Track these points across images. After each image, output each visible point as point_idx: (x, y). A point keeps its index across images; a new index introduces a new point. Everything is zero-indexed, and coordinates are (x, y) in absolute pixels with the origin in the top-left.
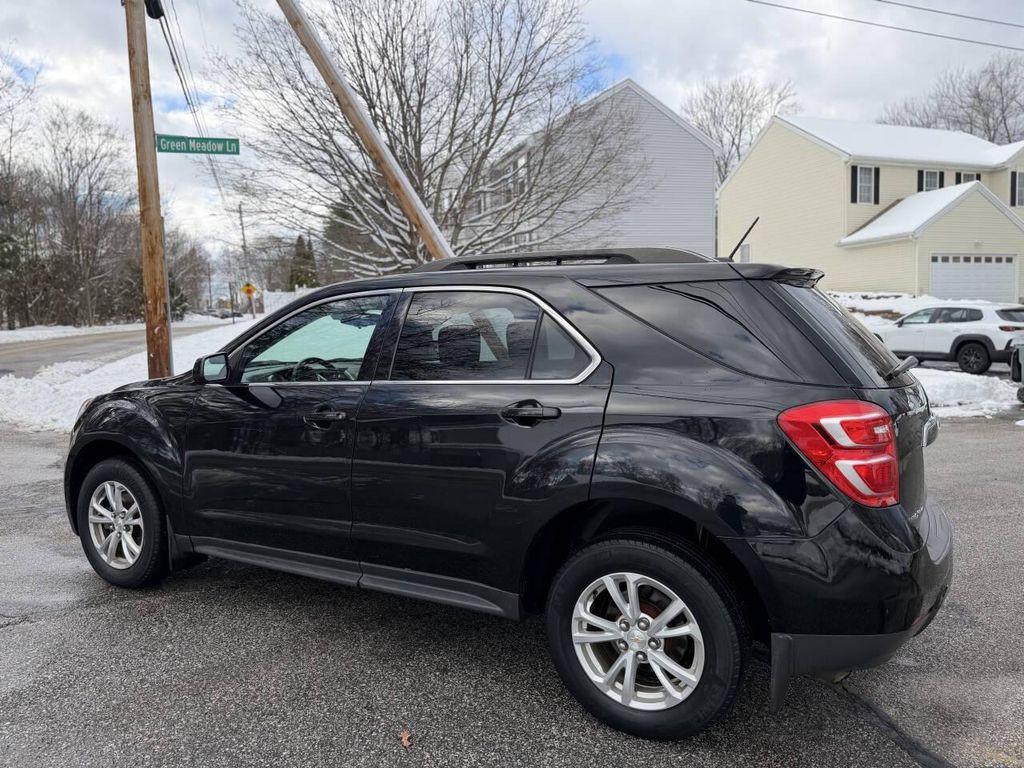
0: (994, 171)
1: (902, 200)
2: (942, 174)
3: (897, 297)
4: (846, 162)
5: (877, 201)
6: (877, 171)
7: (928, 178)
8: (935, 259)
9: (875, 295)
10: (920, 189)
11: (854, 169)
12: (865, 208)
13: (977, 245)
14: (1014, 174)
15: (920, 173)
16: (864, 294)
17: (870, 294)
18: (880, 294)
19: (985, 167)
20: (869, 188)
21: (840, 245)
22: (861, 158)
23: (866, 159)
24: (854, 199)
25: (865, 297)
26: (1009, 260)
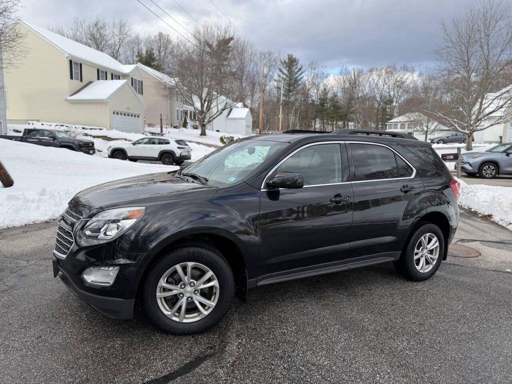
0: (125, 76)
1: (93, 82)
2: (106, 72)
3: (101, 129)
4: (67, 58)
5: (81, 81)
6: (81, 65)
7: (102, 74)
8: (114, 113)
9: (89, 128)
10: (98, 79)
11: (71, 62)
12: (77, 84)
13: (128, 108)
14: (132, 78)
15: (98, 70)
16: (83, 127)
17: (86, 127)
18: (91, 127)
19: (122, 73)
20: (78, 73)
21: (67, 100)
22: (74, 57)
23: (78, 58)
24: (72, 78)
25: (84, 128)
26: (138, 117)
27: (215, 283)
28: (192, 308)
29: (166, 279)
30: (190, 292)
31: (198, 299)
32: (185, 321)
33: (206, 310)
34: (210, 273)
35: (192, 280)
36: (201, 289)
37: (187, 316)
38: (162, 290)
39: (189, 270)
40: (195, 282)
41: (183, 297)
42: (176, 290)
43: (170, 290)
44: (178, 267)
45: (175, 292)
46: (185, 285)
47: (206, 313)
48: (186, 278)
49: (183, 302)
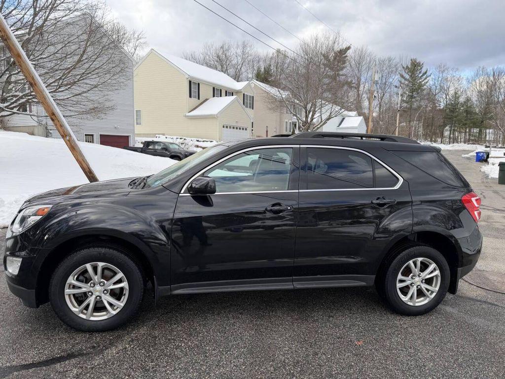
0: (238, 92)
1: (208, 99)
2: (221, 90)
3: (211, 141)
4: (187, 79)
5: (199, 98)
6: (199, 84)
7: (217, 92)
8: (224, 127)
9: (202, 140)
10: (214, 96)
11: (190, 82)
12: (194, 101)
13: (237, 122)
14: (244, 94)
15: (214, 88)
16: (198, 139)
17: (200, 139)
18: (204, 140)
19: (235, 90)
20: (196, 92)
21: (186, 116)
22: (193, 78)
23: (196, 79)
24: (190, 96)
25: (198, 141)
26: (246, 129)
27: (125, 284)
28: (99, 307)
29: (76, 277)
30: (100, 291)
31: (107, 299)
32: (92, 319)
33: (114, 310)
34: (120, 275)
35: (102, 280)
36: (111, 290)
37: (95, 314)
38: (71, 287)
39: (99, 270)
40: (106, 282)
41: (91, 295)
42: (85, 288)
43: (80, 288)
44: (89, 266)
45: (84, 290)
46: (94, 284)
47: (114, 313)
48: (96, 277)
49: (92, 300)
